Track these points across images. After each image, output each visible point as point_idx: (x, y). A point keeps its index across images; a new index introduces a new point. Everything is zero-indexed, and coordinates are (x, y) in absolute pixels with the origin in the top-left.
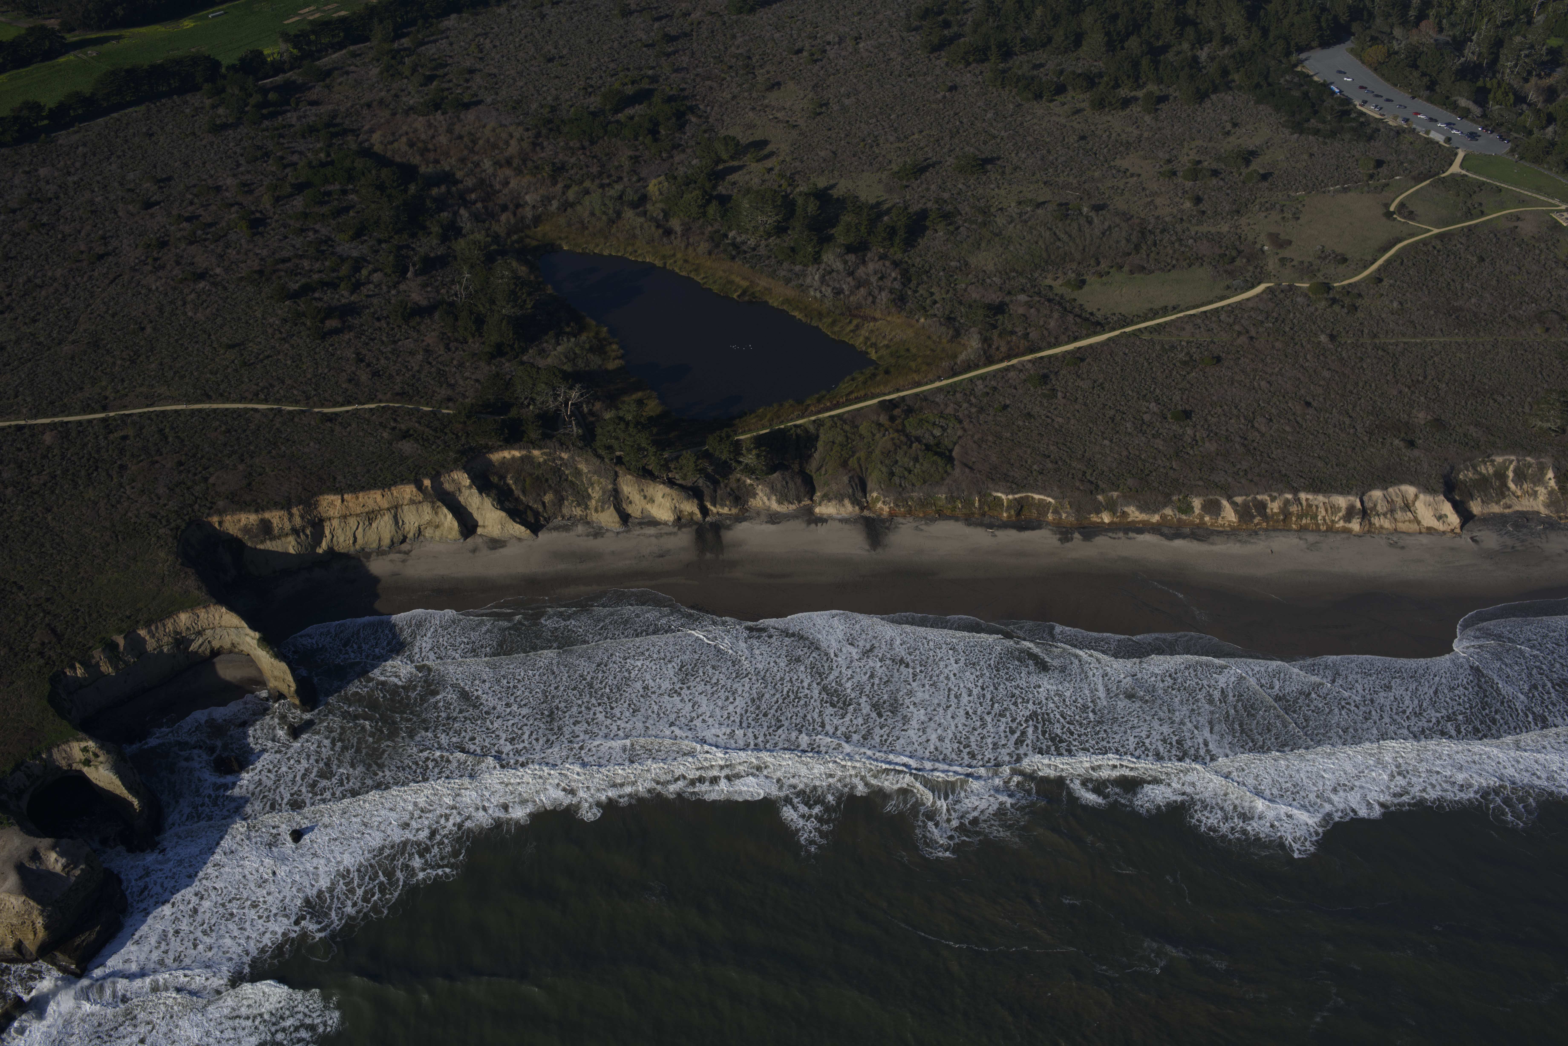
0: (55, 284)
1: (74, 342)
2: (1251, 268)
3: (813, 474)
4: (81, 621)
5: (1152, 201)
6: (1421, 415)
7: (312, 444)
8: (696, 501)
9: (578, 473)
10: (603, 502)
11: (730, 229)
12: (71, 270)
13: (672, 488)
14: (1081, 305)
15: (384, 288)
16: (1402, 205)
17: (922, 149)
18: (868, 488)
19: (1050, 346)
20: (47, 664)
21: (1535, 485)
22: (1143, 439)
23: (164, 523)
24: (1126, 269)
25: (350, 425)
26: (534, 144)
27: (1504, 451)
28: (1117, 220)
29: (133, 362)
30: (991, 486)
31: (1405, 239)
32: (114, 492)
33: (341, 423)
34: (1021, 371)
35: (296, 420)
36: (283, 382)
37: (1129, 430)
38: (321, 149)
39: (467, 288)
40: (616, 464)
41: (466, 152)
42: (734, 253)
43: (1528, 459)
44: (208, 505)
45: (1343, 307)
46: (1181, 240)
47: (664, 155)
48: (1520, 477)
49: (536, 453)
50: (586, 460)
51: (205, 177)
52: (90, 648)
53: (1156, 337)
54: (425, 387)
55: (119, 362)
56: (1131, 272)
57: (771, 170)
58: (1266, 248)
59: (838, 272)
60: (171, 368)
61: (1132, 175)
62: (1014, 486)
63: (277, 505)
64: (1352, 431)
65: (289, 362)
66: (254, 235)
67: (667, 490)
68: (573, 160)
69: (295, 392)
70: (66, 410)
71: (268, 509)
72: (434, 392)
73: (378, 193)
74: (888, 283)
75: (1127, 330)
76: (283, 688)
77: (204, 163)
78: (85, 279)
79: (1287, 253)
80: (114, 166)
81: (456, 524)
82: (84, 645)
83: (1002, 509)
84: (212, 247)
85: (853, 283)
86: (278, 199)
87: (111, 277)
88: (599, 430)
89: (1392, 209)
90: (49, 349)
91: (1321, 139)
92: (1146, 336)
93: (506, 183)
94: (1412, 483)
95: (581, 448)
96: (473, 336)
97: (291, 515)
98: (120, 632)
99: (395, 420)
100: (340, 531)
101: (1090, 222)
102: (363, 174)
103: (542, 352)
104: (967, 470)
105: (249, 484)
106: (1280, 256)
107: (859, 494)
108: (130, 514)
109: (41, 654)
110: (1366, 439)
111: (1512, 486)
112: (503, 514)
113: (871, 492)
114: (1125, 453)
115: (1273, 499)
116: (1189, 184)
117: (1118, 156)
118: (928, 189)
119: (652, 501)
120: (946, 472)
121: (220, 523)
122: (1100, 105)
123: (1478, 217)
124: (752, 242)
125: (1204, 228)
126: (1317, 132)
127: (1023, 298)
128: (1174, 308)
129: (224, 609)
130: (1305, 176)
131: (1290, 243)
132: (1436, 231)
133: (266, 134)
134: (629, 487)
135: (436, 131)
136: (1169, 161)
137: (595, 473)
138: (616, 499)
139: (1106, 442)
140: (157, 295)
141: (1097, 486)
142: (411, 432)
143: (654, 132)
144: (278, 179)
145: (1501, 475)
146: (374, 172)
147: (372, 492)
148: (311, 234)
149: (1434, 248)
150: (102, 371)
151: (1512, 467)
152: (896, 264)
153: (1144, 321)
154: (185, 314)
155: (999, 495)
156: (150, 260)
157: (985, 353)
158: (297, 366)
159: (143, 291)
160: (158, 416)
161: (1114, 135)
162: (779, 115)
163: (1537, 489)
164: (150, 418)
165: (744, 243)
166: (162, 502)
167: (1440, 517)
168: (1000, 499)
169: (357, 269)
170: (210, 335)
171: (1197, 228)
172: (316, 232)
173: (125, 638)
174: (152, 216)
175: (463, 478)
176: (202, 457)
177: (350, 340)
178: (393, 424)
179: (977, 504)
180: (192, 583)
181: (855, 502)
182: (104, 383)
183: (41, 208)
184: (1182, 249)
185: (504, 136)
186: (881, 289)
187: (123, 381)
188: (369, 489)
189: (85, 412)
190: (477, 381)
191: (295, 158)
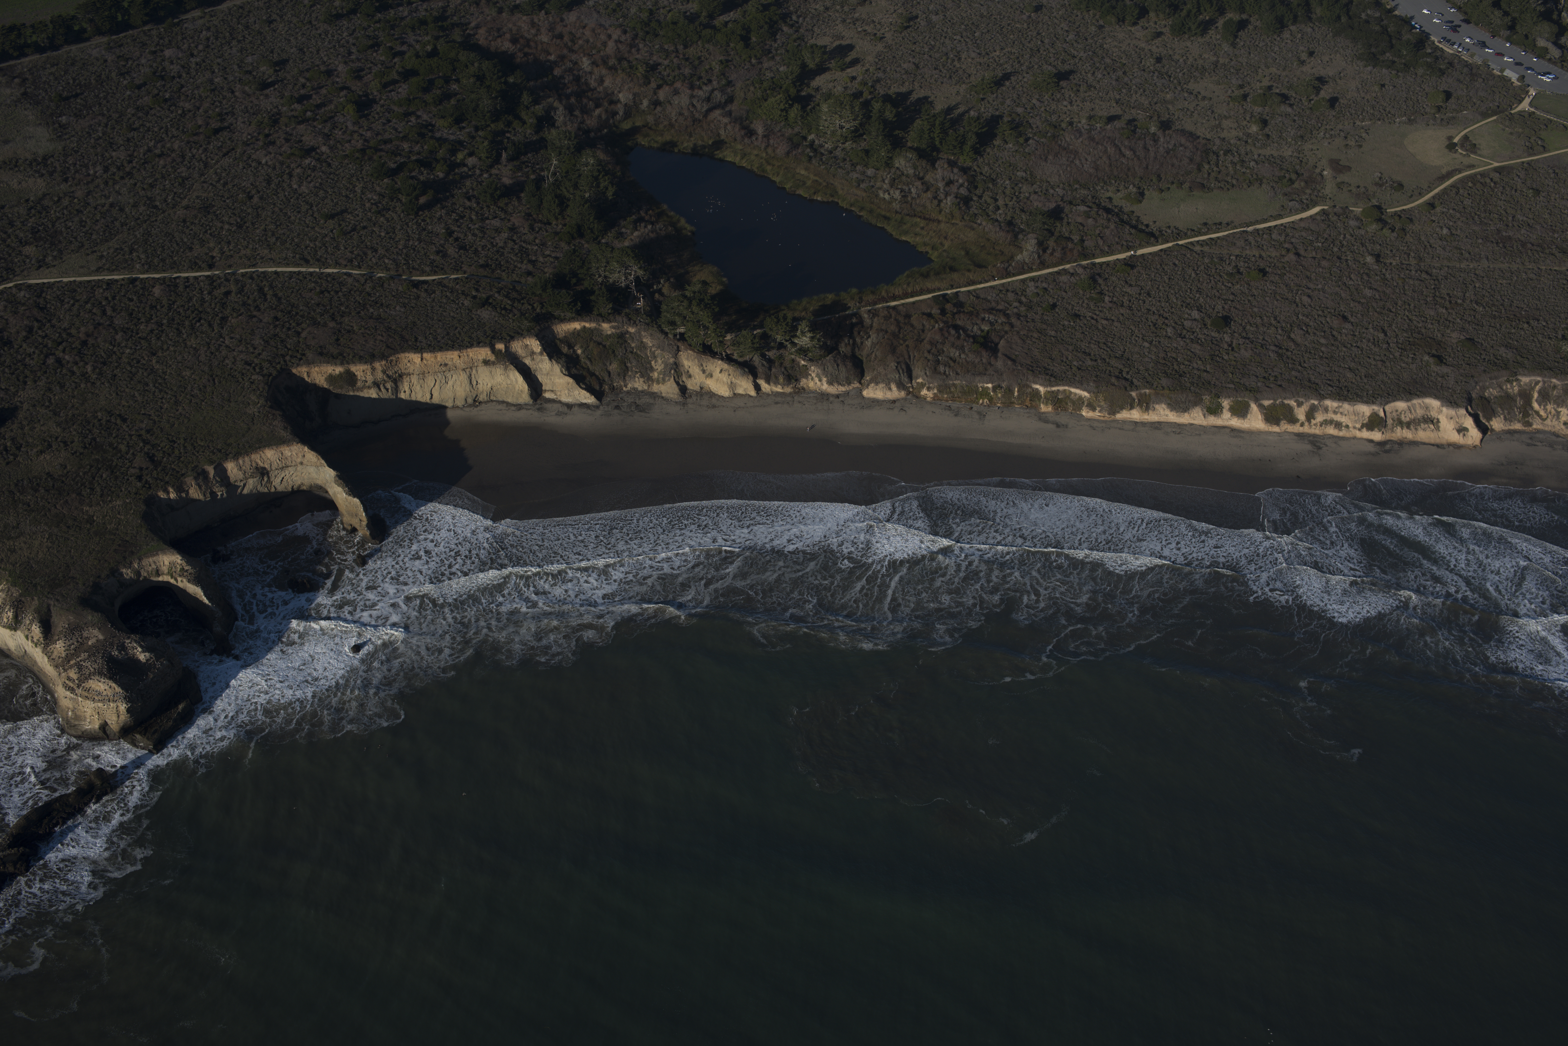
0: (173, 155)
1: (187, 208)
2: (1308, 191)
3: (864, 359)
4: (177, 452)
5: (1220, 124)
6: (1455, 335)
7: (398, 308)
8: (750, 377)
9: (643, 346)
10: (665, 374)
11: (809, 132)
12: (188, 142)
13: (729, 364)
14: (1139, 217)
15: (478, 172)
16: (1466, 138)
17: (1001, 65)
18: (914, 374)
19: (1104, 254)
20: (144, 486)
21: (1558, 406)
22: (1182, 343)
23: (258, 370)
24: (1186, 186)
25: (434, 292)
26: (631, 46)
27: (1531, 371)
28: (1183, 141)
29: (240, 227)
30: (1031, 378)
31: (1465, 170)
32: (213, 341)
33: (426, 290)
34: (1072, 274)
35: (386, 285)
36: (376, 251)
37: (1169, 334)
38: (429, 42)
39: (554, 174)
40: (679, 340)
41: (565, 51)
42: (811, 154)
43: (1554, 380)
44: (299, 356)
45: (1393, 231)
46: (1243, 161)
47: (753, 61)
48: (1545, 397)
49: (605, 326)
50: (651, 335)
51: (318, 63)
52: (183, 475)
53: (1206, 249)
54: (507, 262)
55: (226, 227)
56: (1191, 189)
57: (853, 78)
58: (1325, 173)
59: (907, 176)
60: (273, 235)
61: (1204, 98)
62: (1052, 379)
63: (362, 360)
64: (1385, 346)
65: (383, 234)
66: (361, 117)
67: (726, 366)
68: (666, 62)
69: (387, 261)
70: (175, 266)
71: (354, 363)
72: (516, 267)
73: (478, 83)
74: (954, 188)
75: (1180, 243)
76: (355, 522)
77: (318, 51)
78: (200, 152)
79: (1343, 177)
80: (234, 50)
81: (526, 387)
82: (178, 472)
83: (1039, 400)
84: (320, 127)
85: (920, 187)
86: (385, 86)
87: (224, 150)
88: (664, 307)
89: (1456, 140)
90: (164, 212)
91: (1394, 72)
92: (1198, 248)
93: (601, 81)
94: (1436, 397)
95: (648, 324)
96: (557, 219)
97: (373, 369)
98: (211, 462)
99: (477, 290)
100: (418, 388)
101: (1156, 140)
102: (467, 66)
103: (620, 236)
104: (1009, 363)
105: (338, 340)
106: (1339, 180)
107: (905, 379)
108: (227, 361)
109: (139, 478)
110: (1397, 354)
111: (1536, 406)
112: (571, 380)
113: (917, 378)
114: (1162, 355)
115: (1300, 404)
116: (1258, 109)
117: (1192, 81)
118: (1003, 104)
119: (711, 376)
120: (990, 363)
121: (308, 374)
122: (1180, 30)
123: (1541, 153)
124: (829, 146)
125: (1267, 152)
126: (1391, 65)
127: (1082, 208)
128: (1228, 224)
129: (306, 449)
130: (1373, 107)
131: (1349, 168)
132: (1496, 164)
133: (378, 25)
134: (689, 361)
135: (538, 30)
136: (1241, 87)
137: (658, 347)
138: (676, 370)
139: (1146, 345)
140: (266, 168)
141: (1132, 383)
142: (491, 301)
143: (745, 39)
144: (387, 68)
145: (1526, 396)
146: (476, 65)
147: (450, 353)
148: (413, 119)
149: (1492, 180)
150: (211, 234)
151: (1537, 388)
152: (964, 170)
153: (1197, 236)
154: (290, 186)
155: (1038, 387)
156: (261, 137)
157: (1039, 257)
158: (390, 238)
159: (254, 164)
160: (259, 276)
161: (1191, 59)
162: (867, 28)
163: (1560, 410)
164: (252, 278)
165: (821, 146)
166: (257, 352)
167: (1462, 430)
168: (1037, 392)
169: (453, 152)
170: (312, 206)
171: (1260, 151)
172: (418, 117)
173: (215, 468)
174: (267, 96)
175: (535, 345)
176: (297, 313)
177: (441, 217)
178: (474, 293)
179: (1016, 394)
180: (279, 426)
181: (901, 386)
182: (212, 245)
183: (164, 86)
184: (1244, 170)
185: (603, 37)
186: (947, 194)
187: (229, 243)
188: (447, 350)
189: (192, 270)
190: (557, 258)
191: (404, 48)
